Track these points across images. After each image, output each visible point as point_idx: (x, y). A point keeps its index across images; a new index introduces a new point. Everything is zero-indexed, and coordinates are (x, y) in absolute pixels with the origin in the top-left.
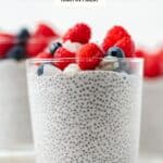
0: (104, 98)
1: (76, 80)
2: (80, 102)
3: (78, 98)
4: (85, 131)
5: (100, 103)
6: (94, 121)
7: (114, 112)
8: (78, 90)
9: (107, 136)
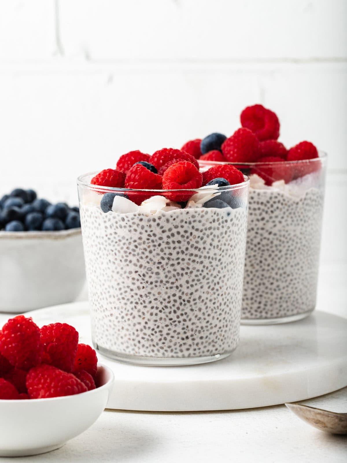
0: (201, 245)
1: (162, 222)
2: (167, 251)
3: (163, 246)
4: (174, 291)
5: (196, 252)
6: (186, 278)
7: (214, 263)
8: (164, 235)
9: (204, 297)
